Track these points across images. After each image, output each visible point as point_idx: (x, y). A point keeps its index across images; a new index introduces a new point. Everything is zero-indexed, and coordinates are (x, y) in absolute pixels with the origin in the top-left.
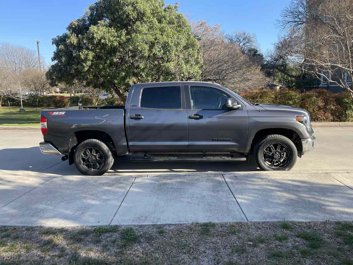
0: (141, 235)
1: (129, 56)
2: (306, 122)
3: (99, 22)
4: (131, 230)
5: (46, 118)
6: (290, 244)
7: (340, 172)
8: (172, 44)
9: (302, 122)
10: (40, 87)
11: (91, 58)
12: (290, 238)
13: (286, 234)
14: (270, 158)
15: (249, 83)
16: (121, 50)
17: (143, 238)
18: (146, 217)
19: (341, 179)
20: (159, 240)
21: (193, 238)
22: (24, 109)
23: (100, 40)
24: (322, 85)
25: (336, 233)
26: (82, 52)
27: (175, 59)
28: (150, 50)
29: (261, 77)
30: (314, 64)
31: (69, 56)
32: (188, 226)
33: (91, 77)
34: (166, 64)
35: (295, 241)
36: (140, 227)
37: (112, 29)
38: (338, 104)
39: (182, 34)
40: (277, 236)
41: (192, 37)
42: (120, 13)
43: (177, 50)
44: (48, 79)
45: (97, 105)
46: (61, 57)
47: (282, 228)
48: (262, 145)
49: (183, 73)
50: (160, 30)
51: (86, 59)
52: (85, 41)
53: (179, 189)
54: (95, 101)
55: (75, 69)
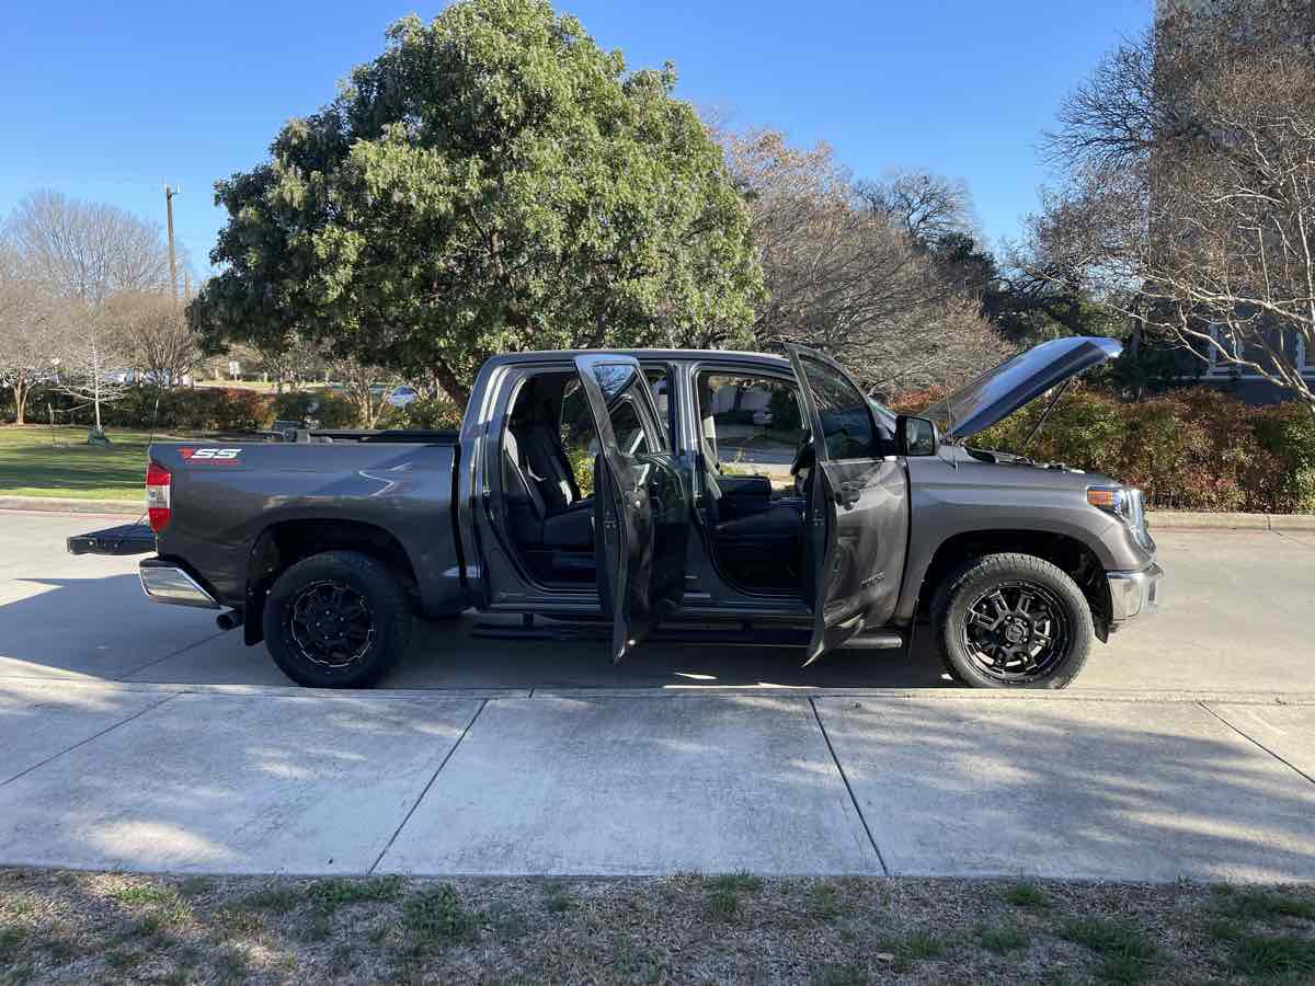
0: (482, 916)
1: (491, 250)
2: (1125, 510)
3: (386, 127)
4: (445, 894)
5: (166, 471)
6: (1032, 966)
7: (1251, 700)
8: (652, 213)
9: (1109, 510)
10: (168, 357)
11: (354, 258)
12: (1034, 941)
13: (1020, 926)
14: (989, 639)
15: (939, 361)
16: (466, 227)
17: (488, 927)
18: (510, 849)
19: (1251, 727)
20: (546, 934)
21: (672, 929)
22: (105, 434)
23: (387, 194)
24: (1215, 373)
25: (1207, 927)
26: (321, 235)
27: (659, 265)
28: (571, 232)
29: (982, 341)
30: (1174, 297)
31: (275, 246)
32: (661, 887)
33: (355, 324)
34: (626, 283)
35: (1052, 954)
36: (483, 886)
37: (430, 155)
38: (1266, 445)
39: (687, 176)
40: (988, 932)
41: (724, 188)
42: (462, 99)
43: (667, 236)
44: (193, 327)
45: (375, 428)
46: (243, 248)
47: (1009, 901)
48: (962, 590)
49: (690, 319)
50: (608, 161)
51: (334, 260)
52: (332, 195)
53: (644, 745)
54: (368, 410)
55: (293, 295)
